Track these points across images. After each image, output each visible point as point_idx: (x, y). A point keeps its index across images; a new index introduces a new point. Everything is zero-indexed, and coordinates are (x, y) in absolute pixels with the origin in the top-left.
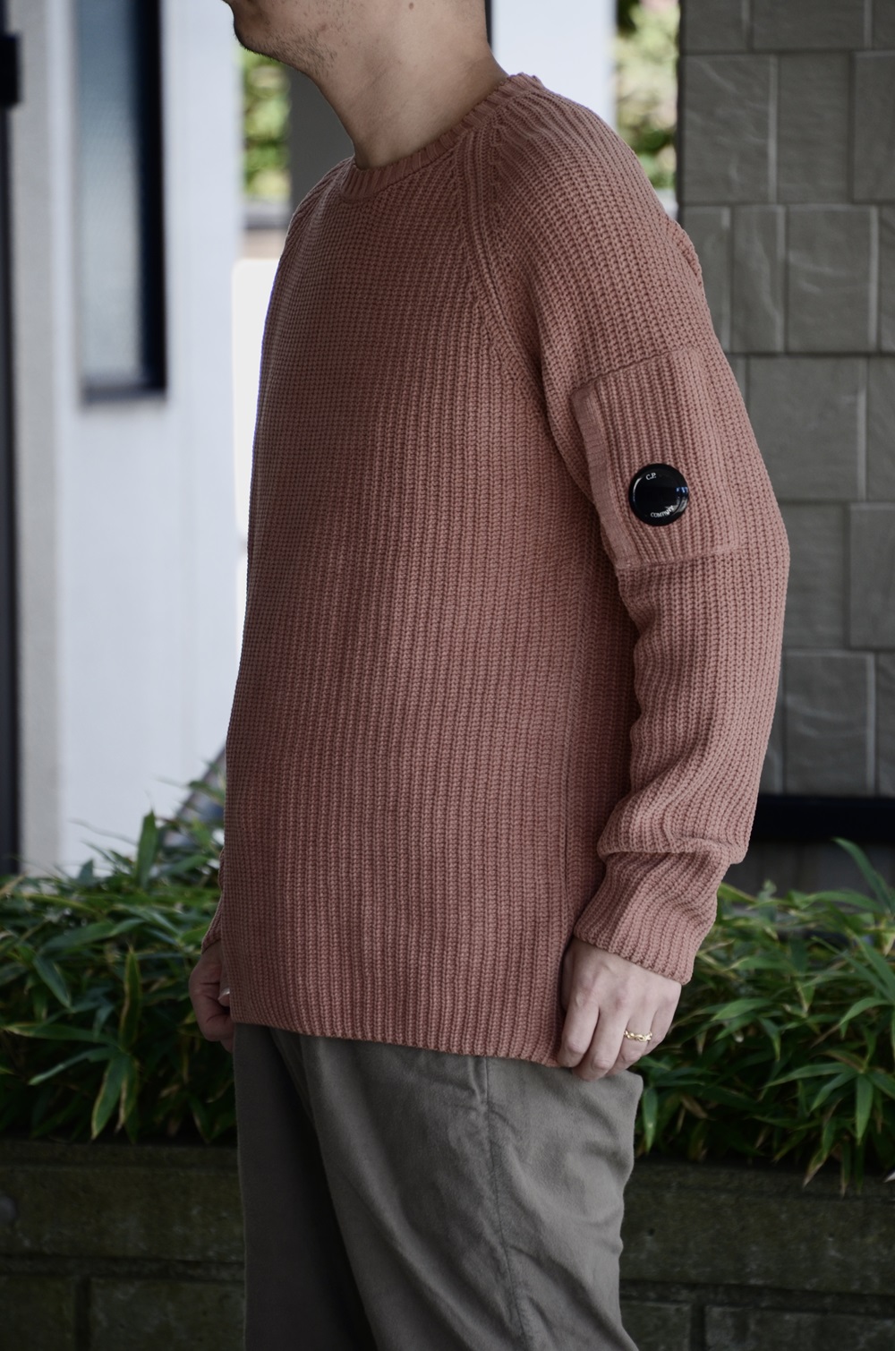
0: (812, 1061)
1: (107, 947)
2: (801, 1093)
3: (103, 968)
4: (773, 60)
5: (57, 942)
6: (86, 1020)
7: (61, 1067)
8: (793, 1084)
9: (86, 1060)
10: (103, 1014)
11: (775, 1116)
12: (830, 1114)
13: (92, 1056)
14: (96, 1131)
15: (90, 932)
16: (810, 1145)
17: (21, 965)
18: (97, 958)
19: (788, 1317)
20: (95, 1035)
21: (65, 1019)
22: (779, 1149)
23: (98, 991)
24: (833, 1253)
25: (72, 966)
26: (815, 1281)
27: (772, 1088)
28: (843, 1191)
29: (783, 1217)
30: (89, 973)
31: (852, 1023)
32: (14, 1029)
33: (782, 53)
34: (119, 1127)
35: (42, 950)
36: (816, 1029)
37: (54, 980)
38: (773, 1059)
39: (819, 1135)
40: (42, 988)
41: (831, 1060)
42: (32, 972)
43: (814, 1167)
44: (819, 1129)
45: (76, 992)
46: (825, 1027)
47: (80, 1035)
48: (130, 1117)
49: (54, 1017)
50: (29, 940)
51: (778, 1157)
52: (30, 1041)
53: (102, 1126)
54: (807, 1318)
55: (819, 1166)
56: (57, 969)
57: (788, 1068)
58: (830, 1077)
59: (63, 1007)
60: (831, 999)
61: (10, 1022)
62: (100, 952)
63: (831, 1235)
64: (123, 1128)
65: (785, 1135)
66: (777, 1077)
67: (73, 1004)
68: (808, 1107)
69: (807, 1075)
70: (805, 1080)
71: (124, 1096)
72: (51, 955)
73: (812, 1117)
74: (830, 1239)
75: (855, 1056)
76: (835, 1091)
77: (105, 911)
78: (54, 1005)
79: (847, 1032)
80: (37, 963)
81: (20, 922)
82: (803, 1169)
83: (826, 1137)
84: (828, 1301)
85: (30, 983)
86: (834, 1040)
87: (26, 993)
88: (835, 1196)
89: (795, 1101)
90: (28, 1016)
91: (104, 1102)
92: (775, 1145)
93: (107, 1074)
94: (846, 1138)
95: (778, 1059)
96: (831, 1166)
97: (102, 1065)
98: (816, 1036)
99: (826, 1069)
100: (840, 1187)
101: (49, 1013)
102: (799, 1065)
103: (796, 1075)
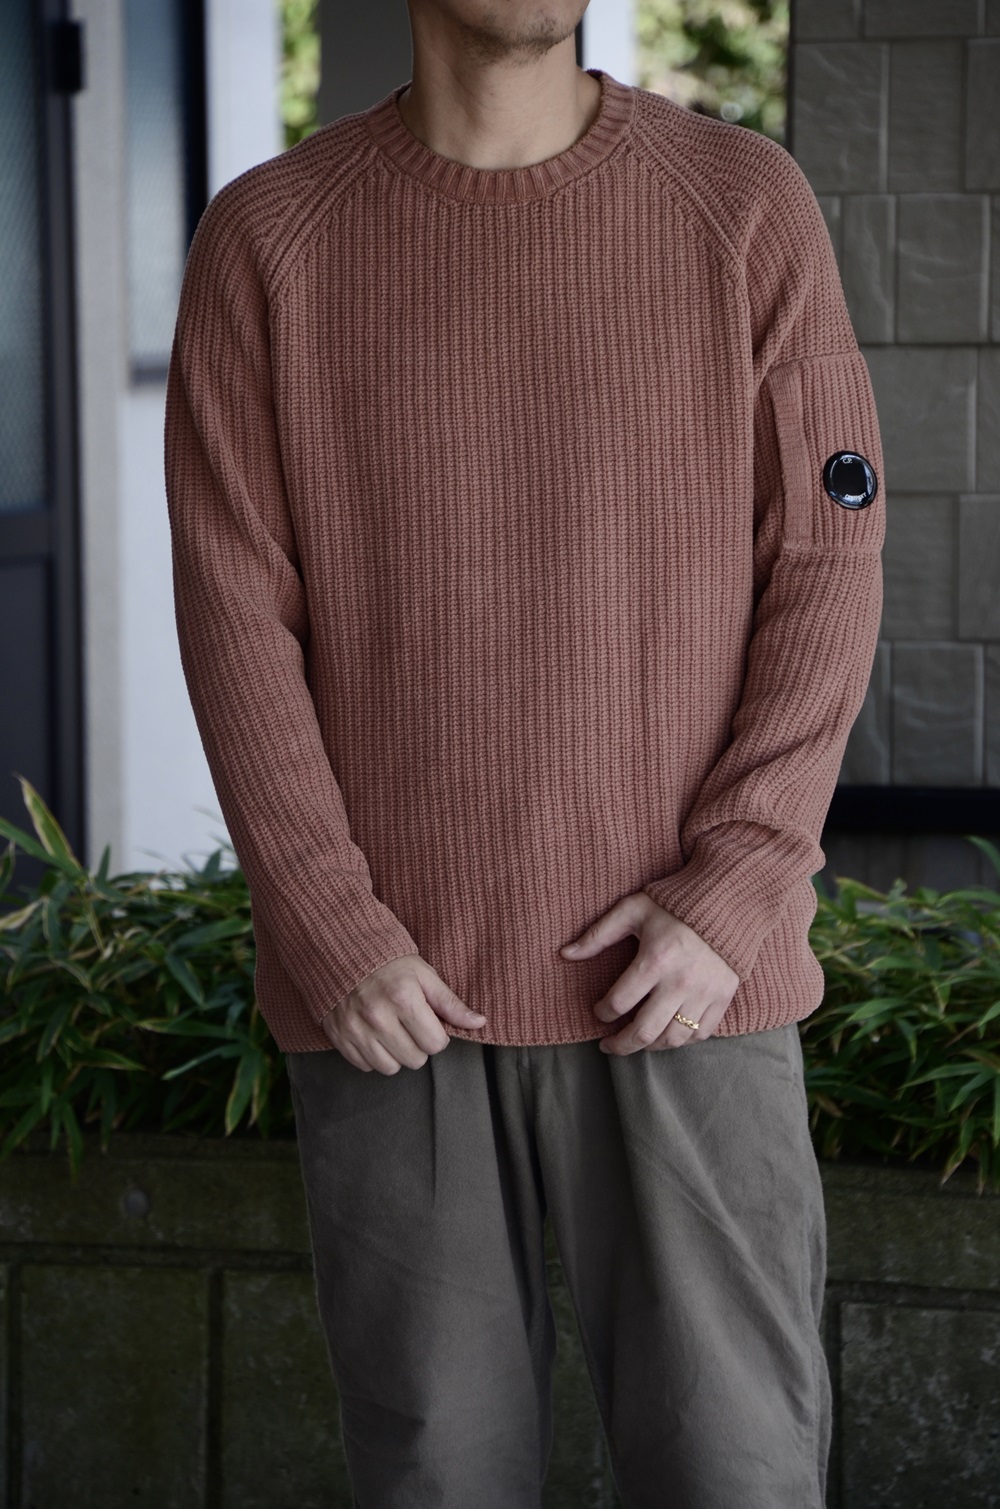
0: (949, 1060)
1: (236, 943)
2: (938, 1093)
3: (230, 965)
4: (885, 47)
5: (188, 939)
6: (218, 1017)
7: (193, 1063)
8: (930, 1084)
9: (218, 1057)
10: (235, 1011)
11: (911, 1115)
12: (968, 1114)
13: (224, 1052)
14: (230, 1125)
15: (220, 929)
16: (948, 1144)
17: (152, 963)
18: (226, 955)
19: (924, 1314)
20: (228, 1032)
21: (197, 1016)
22: (916, 1148)
23: (229, 988)
24: (970, 1251)
25: (203, 962)
26: (952, 1278)
27: (909, 1088)
28: (980, 1190)
29: (920, 1215)
30: (217, 969)
31: (989, 1023)
32: (147, 1025)
33: (893, 41)
34: (251, 1122)
35: (173, 947)
36: (952, 1029)
37: (186, 976)
38: (909, 1059)
39: (957, 1134)
40: (174, 985)
41: (968, 1059)
42: (163, 968)
43: (952, 1166)
44: (956, 1130)
45: (207, 987)
46: (961, 1026)
47: (213, 1031)
48: (262, 1113)
49: (186, 1014)
50: (160, 938)
51: (914, 1157)
52: (160, 1036)
53: (236, 1122)
54: (944, 1315)
55: (957, 1165)
56: (188, 965)
57: (924, 1068)
58: (968, 1078)
59: (194, 1004)
60: (966, 998)
61: (142, 1017)
62: (228, 948)
63: (969, 1233)
64: (255, 1125)
65: (922, 1134)
66: (915, 1077)
67: (207, 998)
68: (947, 1107)
69: (945, 1075)
70: (943, 1081)
71: (256, 1091)
72: (181, 952)
73: (951, 1117)
74: (968, 1237)
75: (992, 1056)
76: (974, 1092)
77: (234, 908)
78: (186, 1002)
79: (986, 1032)
80: (168, 960)
81: (151, 919)
82: (940, 1167)
83: (964, 1137)
84: (965, 1297)
85: (162, 980)
86: (972, 1040)
87: (157, 989)
88: (972, 1195)
89: (933, 1101)
90: (160, 1012)
91: (238, 1097)
92: (911, 1143)
93: (239, 1071)
94: (984, 1137)
95: (914, 1060)
96: (969, 1166)
97: (234, 1062)
98: (953, 1036)
99: (964, 1069)
100: (977, 1186)
101: (182, 1010)
102: (937, 1065)
103: (934, 1075)
